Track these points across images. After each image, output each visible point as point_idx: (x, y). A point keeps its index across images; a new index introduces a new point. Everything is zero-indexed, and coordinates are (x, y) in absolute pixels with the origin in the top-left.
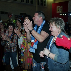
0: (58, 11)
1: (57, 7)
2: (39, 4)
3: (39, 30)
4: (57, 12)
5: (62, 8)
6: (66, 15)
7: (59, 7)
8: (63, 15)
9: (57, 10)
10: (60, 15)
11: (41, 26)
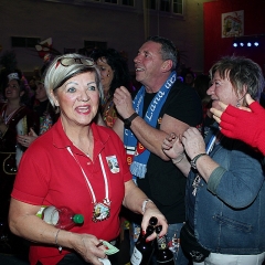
0: (228, 30)
1: (224, 16)
2: (153, 6)
3: (153, 107)
4: (223, 36)
5: (242, 20)
6: (256, 44)
7: (231, 14)
8: (246, 45)
9: (223, 28)
10: (235, 45)
11: (162, 94)
